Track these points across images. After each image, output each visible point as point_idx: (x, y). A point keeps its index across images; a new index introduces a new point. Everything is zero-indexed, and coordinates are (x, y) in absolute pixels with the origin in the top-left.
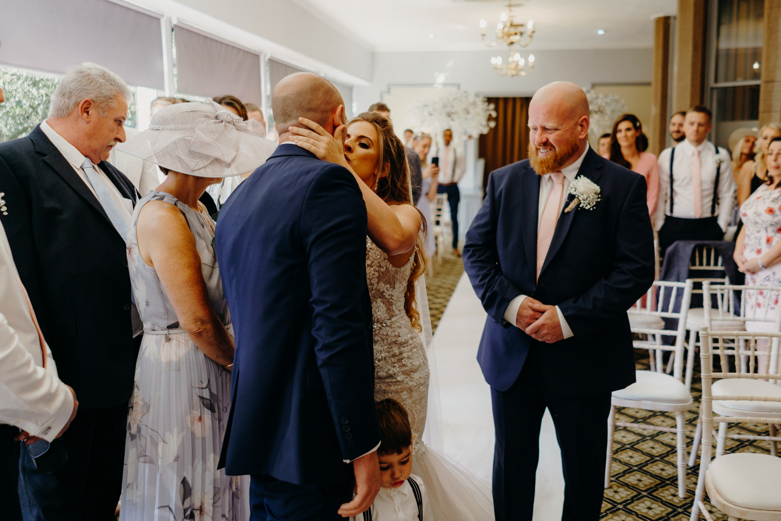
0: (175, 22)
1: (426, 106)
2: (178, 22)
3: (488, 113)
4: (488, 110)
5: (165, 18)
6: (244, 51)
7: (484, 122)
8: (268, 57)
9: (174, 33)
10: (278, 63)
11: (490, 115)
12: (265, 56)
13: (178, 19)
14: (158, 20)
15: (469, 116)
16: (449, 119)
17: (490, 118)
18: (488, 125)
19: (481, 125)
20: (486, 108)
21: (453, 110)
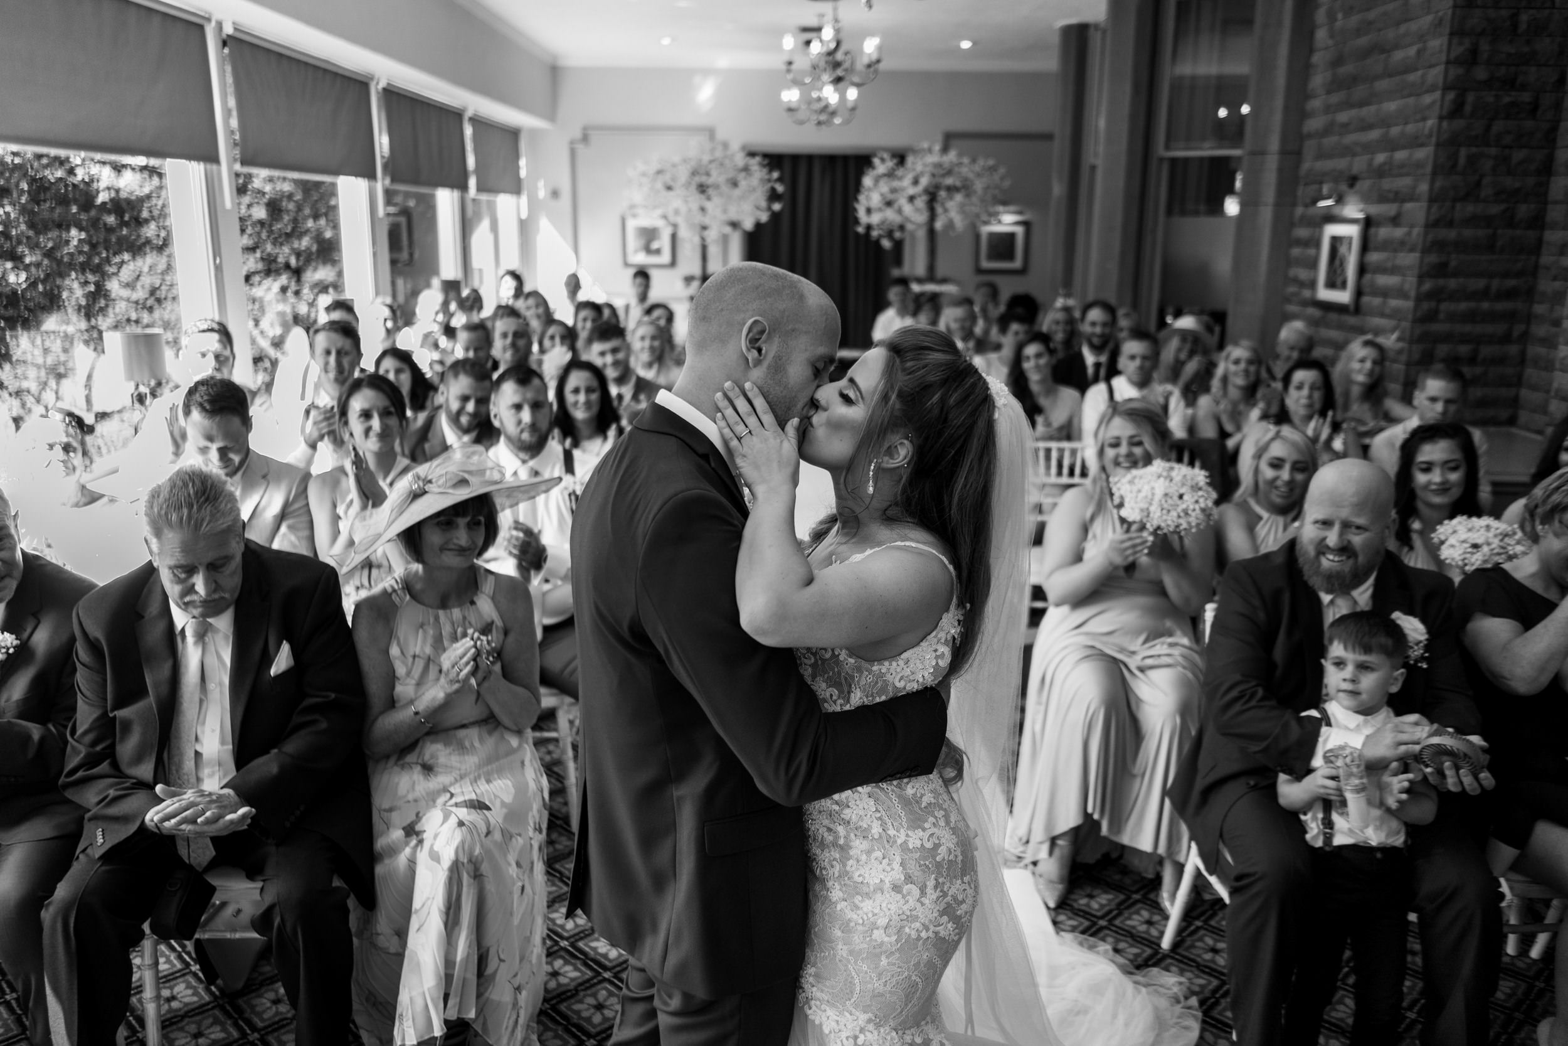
0: (228, 30)
1: (660, 172)
2: (236, 29)
3: (769, 185)
4: (769, 180)
5: (213, 23)
6: (344, 77)
7: (763, 204)
8: (382, 84)
9: (226, 51)
10: (398, 94)
11: (773, 190)
12: (378, 83)
13: (234, 23)
14: (201, 28)
15: (737, 192)
16: (702, 196)
17: (773, 196)
18: (769, 208)
19: (758, 208)
20: (767, 177)
21: (710, 181)
